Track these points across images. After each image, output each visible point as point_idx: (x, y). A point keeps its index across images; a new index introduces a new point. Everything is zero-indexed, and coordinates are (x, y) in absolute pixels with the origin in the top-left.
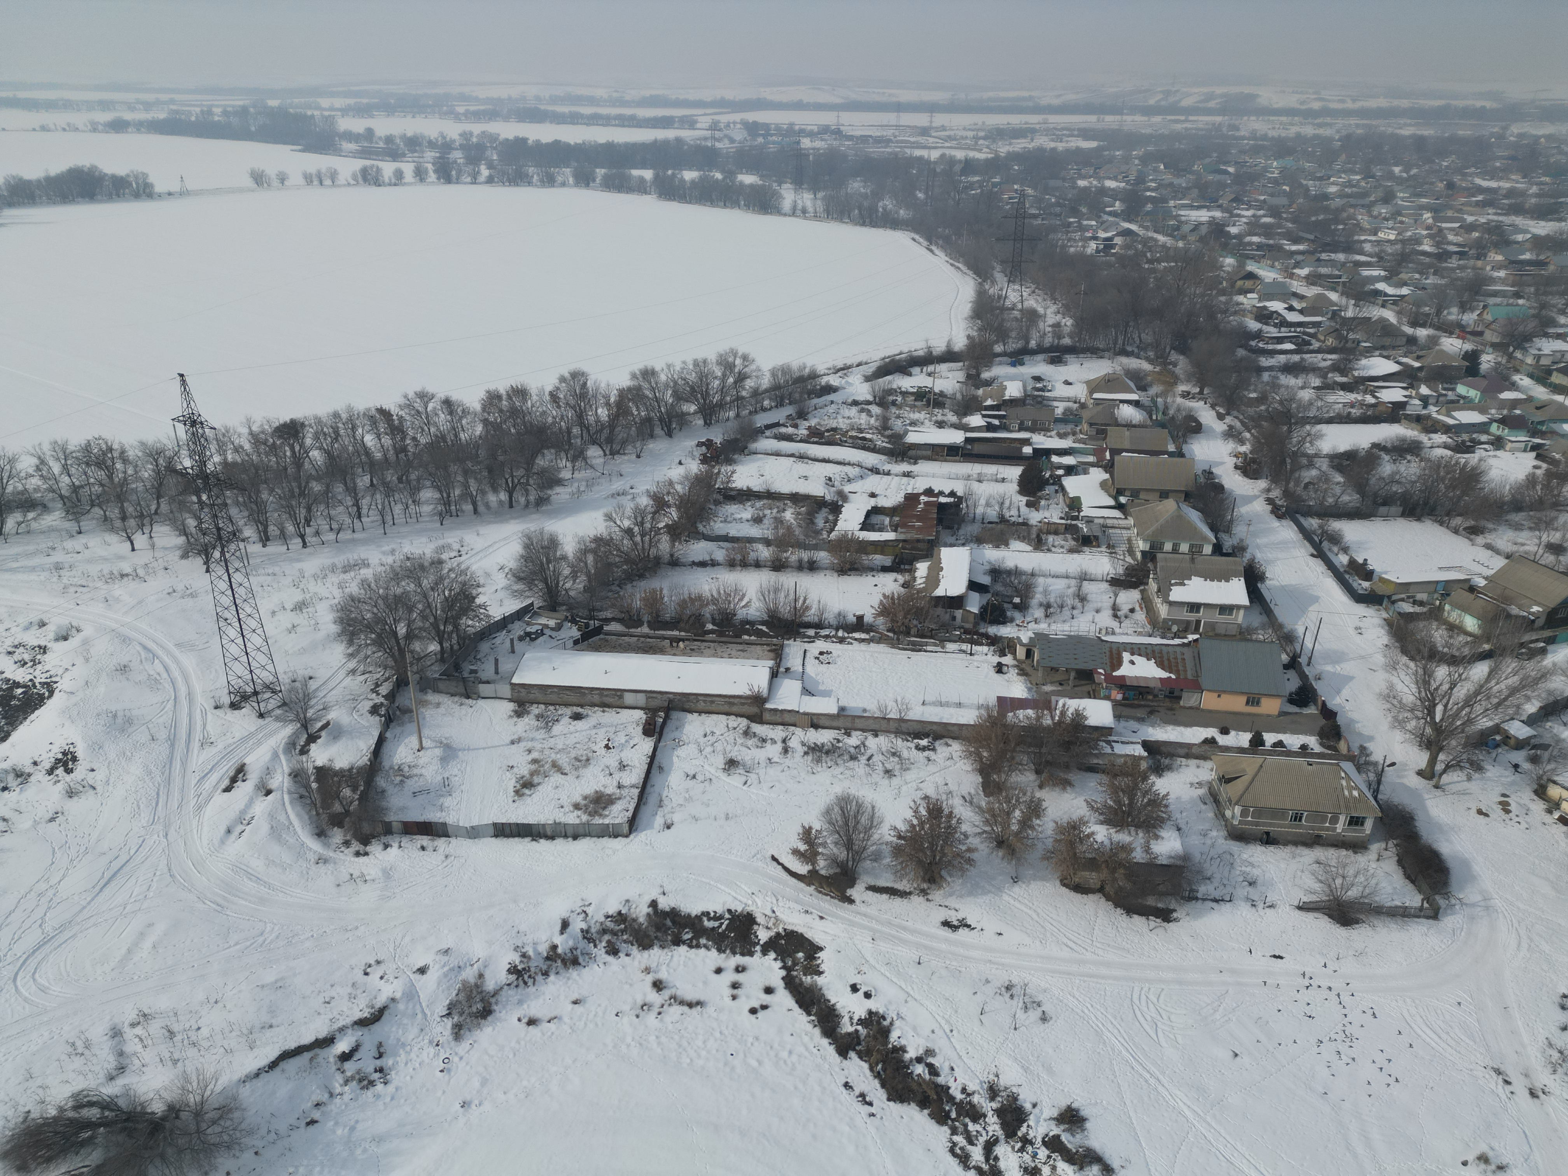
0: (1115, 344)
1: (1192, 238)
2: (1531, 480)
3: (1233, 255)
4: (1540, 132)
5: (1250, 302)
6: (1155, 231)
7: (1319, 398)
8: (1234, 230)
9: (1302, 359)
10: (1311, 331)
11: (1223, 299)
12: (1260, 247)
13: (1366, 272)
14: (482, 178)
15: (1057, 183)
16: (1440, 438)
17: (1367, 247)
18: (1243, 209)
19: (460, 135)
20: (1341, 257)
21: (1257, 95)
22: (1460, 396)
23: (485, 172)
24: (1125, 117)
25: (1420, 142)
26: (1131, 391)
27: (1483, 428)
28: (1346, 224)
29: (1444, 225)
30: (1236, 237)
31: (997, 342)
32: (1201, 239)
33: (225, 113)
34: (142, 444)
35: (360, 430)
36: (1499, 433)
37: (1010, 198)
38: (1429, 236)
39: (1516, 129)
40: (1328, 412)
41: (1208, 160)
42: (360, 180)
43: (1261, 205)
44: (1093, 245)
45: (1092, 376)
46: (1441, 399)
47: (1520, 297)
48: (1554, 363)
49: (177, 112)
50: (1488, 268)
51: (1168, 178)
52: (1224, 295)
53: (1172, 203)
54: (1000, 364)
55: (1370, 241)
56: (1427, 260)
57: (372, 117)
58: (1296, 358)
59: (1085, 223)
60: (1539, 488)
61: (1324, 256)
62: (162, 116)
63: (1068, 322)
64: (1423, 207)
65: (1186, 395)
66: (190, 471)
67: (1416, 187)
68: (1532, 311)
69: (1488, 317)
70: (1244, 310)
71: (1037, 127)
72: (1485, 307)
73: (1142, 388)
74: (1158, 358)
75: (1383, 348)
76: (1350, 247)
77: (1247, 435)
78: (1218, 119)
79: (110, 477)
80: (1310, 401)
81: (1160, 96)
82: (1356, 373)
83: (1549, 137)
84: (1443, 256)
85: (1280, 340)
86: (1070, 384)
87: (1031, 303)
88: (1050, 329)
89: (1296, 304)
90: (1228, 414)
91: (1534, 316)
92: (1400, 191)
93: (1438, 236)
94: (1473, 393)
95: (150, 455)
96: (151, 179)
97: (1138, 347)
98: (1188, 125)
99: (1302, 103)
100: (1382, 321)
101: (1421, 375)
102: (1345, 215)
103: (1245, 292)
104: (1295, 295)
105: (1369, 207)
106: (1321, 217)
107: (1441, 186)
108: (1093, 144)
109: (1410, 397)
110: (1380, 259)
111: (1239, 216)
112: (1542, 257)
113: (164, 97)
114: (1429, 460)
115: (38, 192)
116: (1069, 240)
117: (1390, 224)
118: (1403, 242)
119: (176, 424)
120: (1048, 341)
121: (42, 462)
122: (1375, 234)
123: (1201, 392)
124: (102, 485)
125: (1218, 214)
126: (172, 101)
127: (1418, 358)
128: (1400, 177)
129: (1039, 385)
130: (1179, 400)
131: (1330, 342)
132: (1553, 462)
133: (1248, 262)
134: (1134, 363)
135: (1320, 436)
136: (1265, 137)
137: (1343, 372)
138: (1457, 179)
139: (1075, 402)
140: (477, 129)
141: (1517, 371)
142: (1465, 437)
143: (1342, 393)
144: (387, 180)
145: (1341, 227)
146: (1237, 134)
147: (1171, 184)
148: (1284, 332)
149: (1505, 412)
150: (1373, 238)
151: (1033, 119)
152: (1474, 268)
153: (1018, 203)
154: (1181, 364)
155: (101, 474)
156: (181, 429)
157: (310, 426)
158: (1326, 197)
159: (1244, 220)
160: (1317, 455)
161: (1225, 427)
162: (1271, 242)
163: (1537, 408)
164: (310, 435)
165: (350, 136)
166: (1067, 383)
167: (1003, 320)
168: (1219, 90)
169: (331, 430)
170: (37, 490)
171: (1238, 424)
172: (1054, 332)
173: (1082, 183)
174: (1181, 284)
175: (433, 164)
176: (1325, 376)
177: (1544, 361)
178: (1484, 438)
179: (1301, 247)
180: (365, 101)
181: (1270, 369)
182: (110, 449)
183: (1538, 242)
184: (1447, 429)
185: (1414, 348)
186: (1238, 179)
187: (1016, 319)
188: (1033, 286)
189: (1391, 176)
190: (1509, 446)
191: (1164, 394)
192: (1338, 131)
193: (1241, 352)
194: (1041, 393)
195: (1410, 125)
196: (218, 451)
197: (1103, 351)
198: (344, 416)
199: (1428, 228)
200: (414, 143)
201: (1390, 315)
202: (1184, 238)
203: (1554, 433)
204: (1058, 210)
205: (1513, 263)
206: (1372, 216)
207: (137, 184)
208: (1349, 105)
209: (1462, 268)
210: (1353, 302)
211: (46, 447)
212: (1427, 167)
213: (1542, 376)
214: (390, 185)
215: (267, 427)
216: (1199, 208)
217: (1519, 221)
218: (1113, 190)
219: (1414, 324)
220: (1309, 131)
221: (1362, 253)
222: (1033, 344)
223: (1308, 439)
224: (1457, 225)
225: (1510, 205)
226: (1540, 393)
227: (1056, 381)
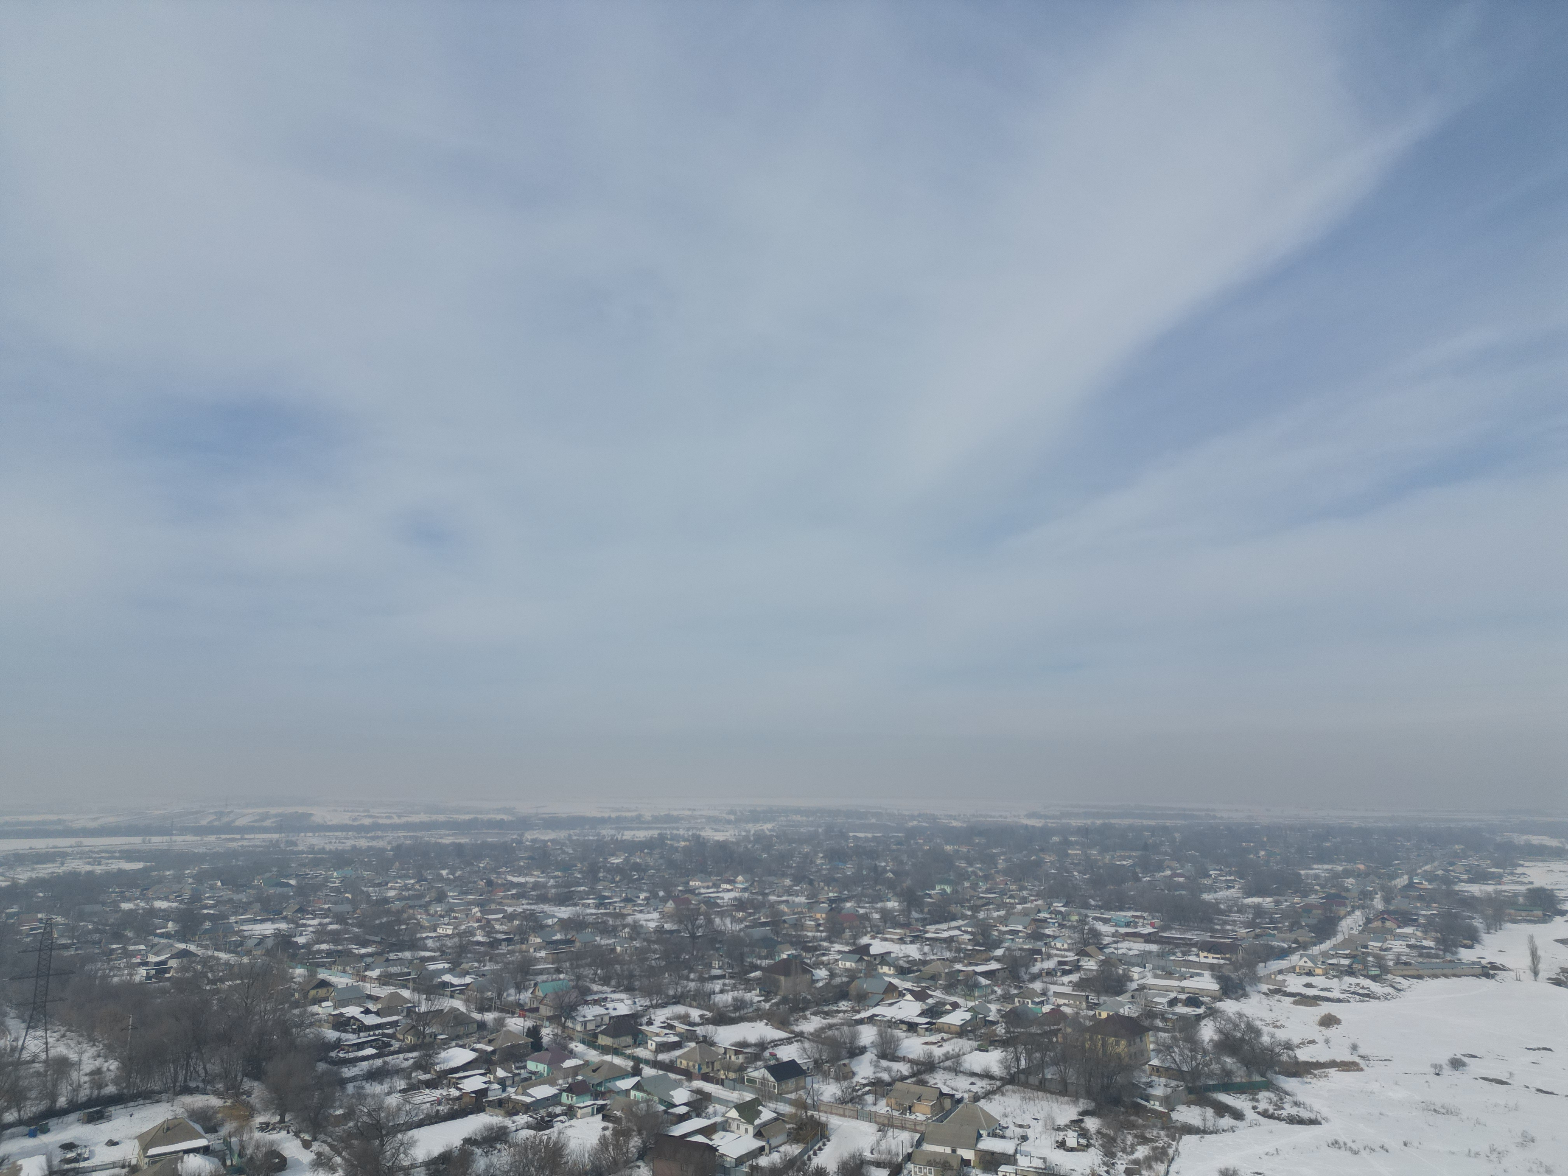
0: (175, 1081)
1: (257, 952)
2: (604, 1142)
3: (303, 965)
4: (547, 838)
5: (325, 1010)
6: (216, 950)
7: (406, 1101)
8: (301, 940)
9: (385, 1062)
10: (390, 1031)
11: (296, 1011)
12: (329, 953)
13: (432, 967)
15: (98, 908)
16: (522, 1119)
17: (430, 943)
18: (308, 919)
20: (408, 955)
21: (311, 815)
22: (532, 1073)
24: (174, 838)
25: (459, 849)
26: (199, 1136)
27: (554, 1100)
28: (408, 924)
29: (490, 917)
30: (303, 946)
31: (8, 1109)
32: (268, 953)
36: (569, 1102)
37: (32, 929)
38: (480, 927)
39: (529, 836)
40: (417, 1115)
41: (268, 875)
43: (326, 914)
44: (142, 972)
45: (147, 1127)
46: (516, 1078)
47: (561, 972)
48: (597, 1026)
50: (532, 950)
51: (226, 894)
52: (297, 1007)
53: (233, 919)
54: (13, 1136)
55: (431, 937)
56: (482, 949)
58: (379, 1062)
59: (131, 948)
60: (611, 1149)
61: (392, 956)
63: (113, 1065)
64: (470, 903)
65: (265, 1127)
67: (462, 885)
68: (572, 984)
69: (540, 994)
70: (320, 1021)
71: (69, 850)
72: (536, 985)
73: (211, 1129)
74: (228, 1089)
75: (458, 1037)
76: (415, 945)
77: (338, 1160)
78: (275, 836)
80: (398, 1105)
81: (213, 817)
82: (437, 1068)
83: (553, 841)
84: (494, 944)
85: (360, 1046)
86: (116, 1144)
87: (60, 1050)
88: (87, 1078)
89: (372, 1007)
90: (315, 1139)
91: (574, 987)
92: (450, 891)
93: (487, 927)
94: (541, 1068)
97: (203, 1081)
98: (245, 843)
99: (355, 820)
100: (453, 1010)
101: (495, 1058)
102: (405, 916)
103: (318, 1001)
104: (370, 997)
105: (426, 907)
106: (384, 920)
107: (482, 884)
108: (139, 865)
109: (489, 1082)
110: (443, 952)
111: (305, 925)
112: (569, 937)
114: (516, 1145)
116: (111, 969)
117: (446, 920)
118: (460, 935)
120: (84, 1094)
122: (435, 931)
123: (282, 1120)
125: (283, 926)
127: (490, 1042)
128: (448, 879)
129: (71, 1155)
130: (257, 1135)
131: (409, 1039)
132: (616, 1120)
133: (319, 970)
134: (198, 1101)
135: (412, 1143)
136: (322, 851)
137: (425, 1069)
138: (493, 877)
139: (123, 1167)
141: (572, 1039)
142: (543, 1112)
143: (427, 1091)
145: (403, 927)
146: (295, 849)
147: (231, 900)
148: (364, 1037)
149: (570, 1080)
150: (434, 934)
151: (63, 843)
152: (521, 952)
153: (43, 934)
154: (257, 1091)
158: (386, 901)
159: (311, 929)
160: (413, 1166)
161: (313, 1156)
162: (340, 948)
163: (594, 1071)
166: (112, 1143)
167: (18, 1078)
168: (273, 811)
171: (326, 1149)
172: (92, 1082)
173: (125, 906)
174: (249, 1001)
176: (409, 1077)
177: (591, 1026)
178: (558, 1110)
179: (369, 950)
181: (354, 1079)
183: (565, 924)
184: (526, 1108)
185: (485, 1033)
186: (301, 890)
187: (38, 1074)
188: (63, 1029)
189: (440, 878)
190: (580, 1113)
191: (238, 1131)
192: (389, 843)
193: (322, 1066)
194: (73, 1165)
195: (449, 835)
197: (160, 1093)
199: (478, 921)
201: (458, 1004)
202: (248, 953)
203: (611, 1091)
204: (97, 937)
205: (550, 944)
206: (429, 915)
208: (396, 820)
209: (511, 952)
210: (424, 996)
212: (468, 869)
213: (591, 1041)
216: (262, 921)
217: (546, 908)
218: (164, 910)
219: (481, 1010)
220: (363, 843)
221: (425, 949)
222: (62, 1101)
223: (402, 1149)
224: (501, 916)
225: (537, 896)
226: (593, 1056)
227: (96, 1144)
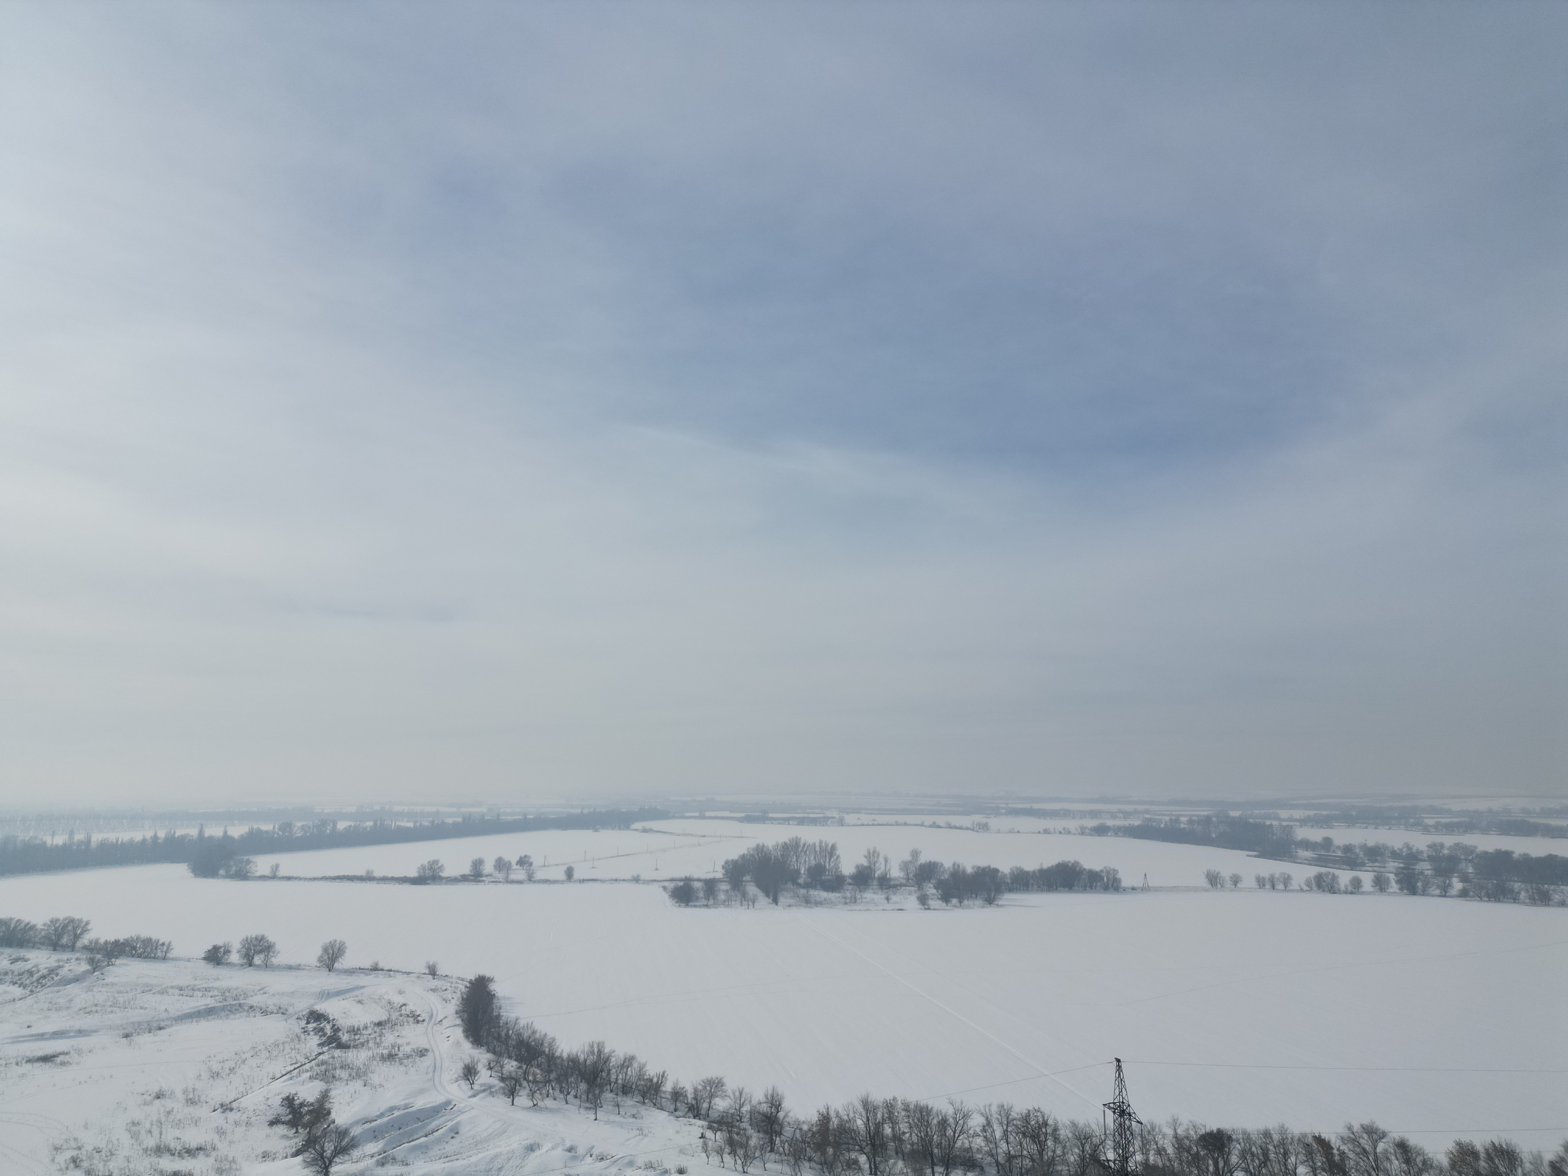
14: (1454, 892)
19: (1429, 846)
23: (1457, 885)
33: (1191, 822)
34: (1074, 1124)
35: (1293, 1159)
42: (1315, 888)
49: (1150, 820)
57: (1331, 827)
62: (1137, 823)
66: (1112, 1164)
79: (1041, 1153)
95: (1078, 1138)
96: (1120, 875)
113: (1140, 808)
115: (1031, 881)
119: (1107, 1110)
121: (989, 1123)
124: (1032, 1160)
126: (1147, 811)
140: (1449, 841)
144: (1342, 888)
155: (1034, 1148)
156: (1110, 1116)
157: (1238, 1141)
164: (1236, 1152)
165: (1306, 845)
169: (1260, 1151)
170: (979, 1151)
175: (1396, 874)
180: (1324, 813)
182: (1046, 1124)
196: (1141, 1149)
198: (1276, 1137)
200: (1374, 853)
207: (1108, 879)
211: (994, 1109)
214: (1346, 892)
215: (1192, 1133)
